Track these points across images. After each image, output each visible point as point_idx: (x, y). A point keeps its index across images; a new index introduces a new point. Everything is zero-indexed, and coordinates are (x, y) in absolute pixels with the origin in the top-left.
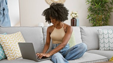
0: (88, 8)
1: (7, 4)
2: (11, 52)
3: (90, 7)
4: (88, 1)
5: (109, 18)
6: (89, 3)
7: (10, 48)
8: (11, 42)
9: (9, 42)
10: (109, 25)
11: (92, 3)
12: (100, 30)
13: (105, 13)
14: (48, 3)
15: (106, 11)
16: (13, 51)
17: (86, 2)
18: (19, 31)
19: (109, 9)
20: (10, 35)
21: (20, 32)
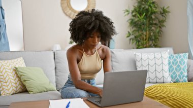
0: (129, 21)
1: (3, 18)
2: (5, 84)
3: (130, 19)
4: (127, 11)
5: (159, 36)
6: (128, 14)
7: (5, 79)
8: (6, 71)
9: (4, 71)
10: (160, 47)
11: (134, 14)
12: (138, 54)
13: (153, 28)
14: (67, 15)
16: (8, 84)
17: (125, 12)
18: (20, 57)
19: (159, 22)
20: (6, 61)
21: (22, 58)
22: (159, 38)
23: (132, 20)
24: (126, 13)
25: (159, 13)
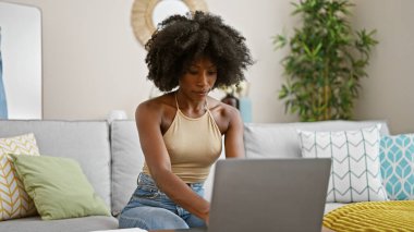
3: (287, 58)
4: (281, 39)
5: (353, 96)
6: (283, 44)
11: (295, 46)
12: (307, 133)
13: (339, 79)
15: (345, 74)
17: (275, 42)
19: (354, 65)
22: (354, 100)
23: (293, 59)
24: (279, 43)
25: (353, 44)
